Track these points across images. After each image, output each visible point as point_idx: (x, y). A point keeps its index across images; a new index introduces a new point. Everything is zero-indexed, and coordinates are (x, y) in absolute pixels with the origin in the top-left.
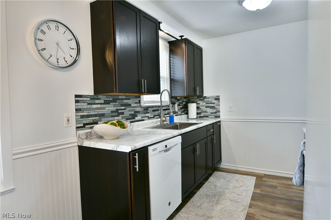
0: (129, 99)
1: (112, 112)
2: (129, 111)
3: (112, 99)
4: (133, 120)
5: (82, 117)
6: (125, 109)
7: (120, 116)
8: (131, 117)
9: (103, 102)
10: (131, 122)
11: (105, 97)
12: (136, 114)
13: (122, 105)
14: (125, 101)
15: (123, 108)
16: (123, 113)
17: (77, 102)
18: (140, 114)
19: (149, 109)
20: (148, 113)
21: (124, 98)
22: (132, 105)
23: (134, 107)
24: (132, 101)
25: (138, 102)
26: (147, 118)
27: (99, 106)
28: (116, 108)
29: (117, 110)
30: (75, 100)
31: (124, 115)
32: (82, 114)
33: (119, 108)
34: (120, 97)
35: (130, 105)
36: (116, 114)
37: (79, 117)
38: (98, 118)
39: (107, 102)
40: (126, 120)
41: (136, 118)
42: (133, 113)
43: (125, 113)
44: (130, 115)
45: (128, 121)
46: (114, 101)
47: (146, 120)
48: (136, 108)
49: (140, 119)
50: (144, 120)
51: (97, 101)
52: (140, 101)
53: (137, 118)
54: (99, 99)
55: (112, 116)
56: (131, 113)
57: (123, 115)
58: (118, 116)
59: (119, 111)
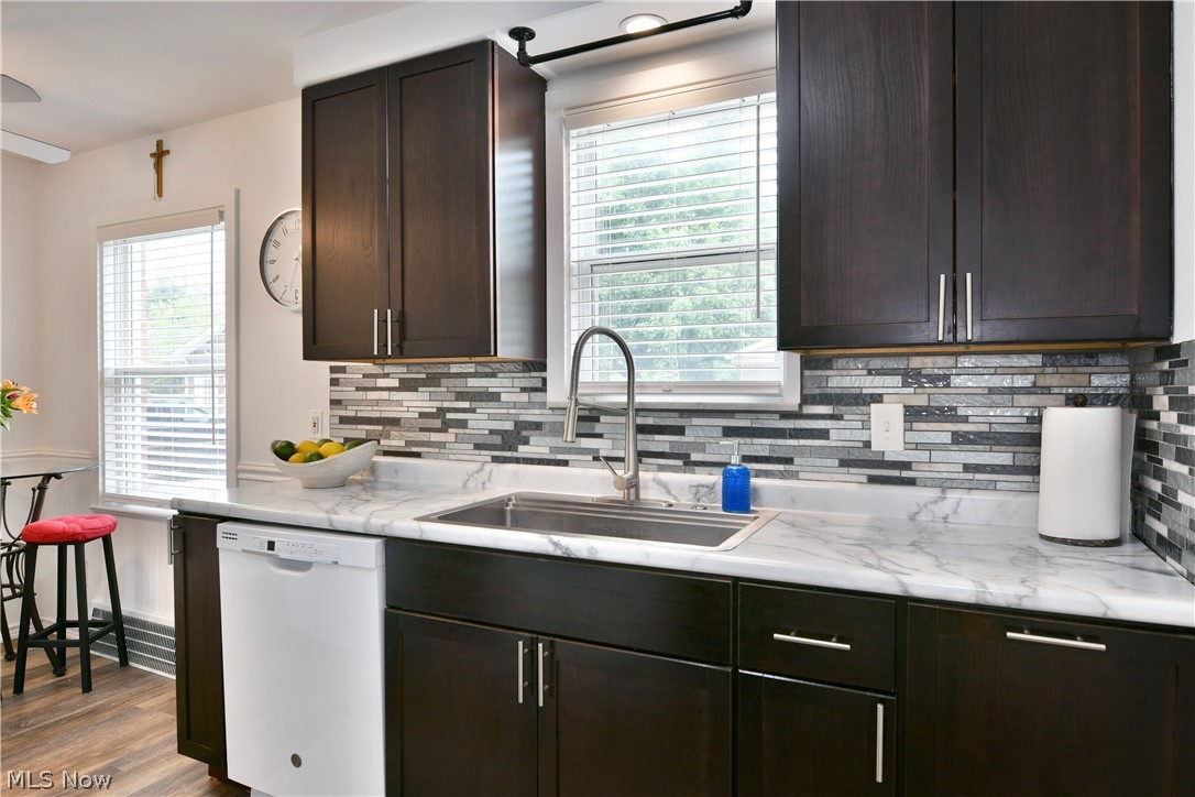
0: (493, 375)
1: (422, 415)
2: (490, 418)
3: (424, 376)
4: (508, 454)
5: (343, 420)
6: (473, 411)
7: (451, 430)
8: (497, 440)
9: (395, 383)
10: (495, 460)
11: (404, 369)
12: (524, 433)
13: (460, 396)
14: (473, 382)
15: (466, 405)
16: (463, 424)
17: (334, 382)
18: (545, 435)
19: (603, 419)
20: (600, 436)
21: (472, 370)
22: (504, 397)
23: (515, 405)
24: (507, 382)
25: (540, 385)
26: (590, 458)
27: (385, 395)
28: (438, 404)
29: (441, 411)
30: (331, 379)
31: (467, 431)
32: (343, 413)
33: (446, 405)
34: (454, 369)
35: (495, 397)
36: (437, 423)
37: (337, 421)
38: (380, 428)
39: (407, 385)
40: (475, 449)
41: (521, 448)
42: (509, 426)
43: (470, 424)
44: (492, 432)
45: (483, 452)
46: (433, 380)
47: (582, 464)
48: (523, 411)
49: (545, 457)
50: (565, 463)
51: (381, 382)
52: (544, 380)
53: (523, 450)
54: (387, 376)
55: (422, 430)
56: (497, 425)
57: (461, 431)
58: (443, 429)
59: (450, 416)
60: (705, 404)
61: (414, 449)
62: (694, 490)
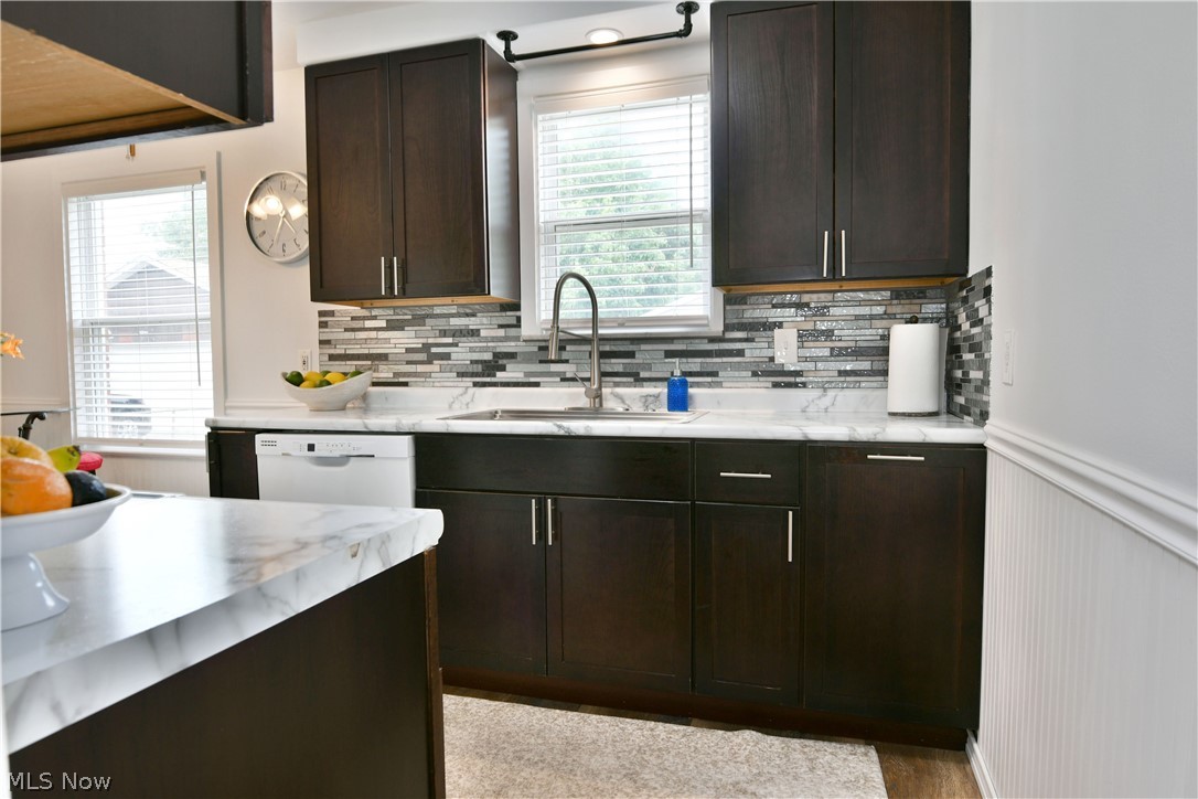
0: (474, 315)
1: (408, 350)
2: (472, 350)
3: (410, 317)
4: (488, 380)
5: (332, 357)
6: (456, 345)
7: (435, 362)
8: (479, 368)
9: (383, 324)
10: (475, 384)
11: (391, 312)
12: (500, 362)
13: (444, 333)
14: (455, 322)
15: (450, 340)
16: (447, 356)
17: (323, 325)
18: (519, 362)
19: (568, 348)
20: (567, 361)
21: (454, 311)
22: (483, 333)
23: (494, 339)
24: (485, 321)
25: (515, 322)
26: (559, 379)
27: (373, 334)
28: (424, 341)
29: (426, 347)
30: (320, 322)
31: (450, 362)
32: (332, 351)
33: (431, 341)
34: (437, 311)
35: (474, 333)
36: (423, 356)
37: (327, 358)
38: (369, 363)
39: (393, 326)
40: (458, 376)
41: (499, 374)
42: (488, 356)
43: (453, 356)
44: (472, 362)
45: (464, 379)
46: (419, 320)
47: (552, 384)
48: (500, 344)
49: (520, 380)
50: (537, 385)
51: (368, 324)
52: (519, 319)
53: (501, 376)
54: (374, 318)
55: (409, 363)
56: (476, 356)
57: (445, 362)
58: (429, 362)
59: (434, 350)
60: (651, 334)
61: (401, 380)
62: (643, 400)
